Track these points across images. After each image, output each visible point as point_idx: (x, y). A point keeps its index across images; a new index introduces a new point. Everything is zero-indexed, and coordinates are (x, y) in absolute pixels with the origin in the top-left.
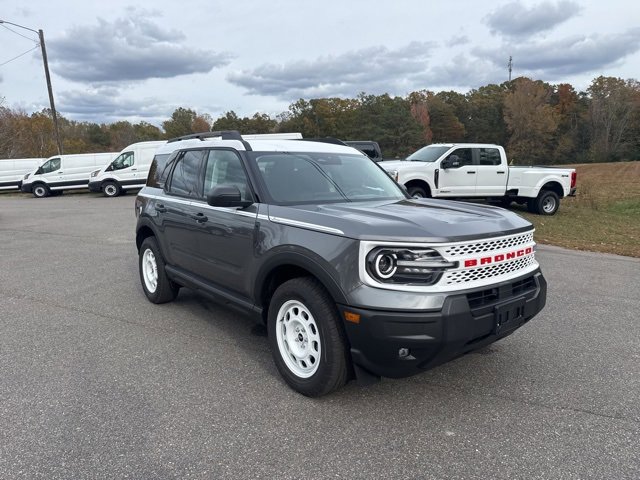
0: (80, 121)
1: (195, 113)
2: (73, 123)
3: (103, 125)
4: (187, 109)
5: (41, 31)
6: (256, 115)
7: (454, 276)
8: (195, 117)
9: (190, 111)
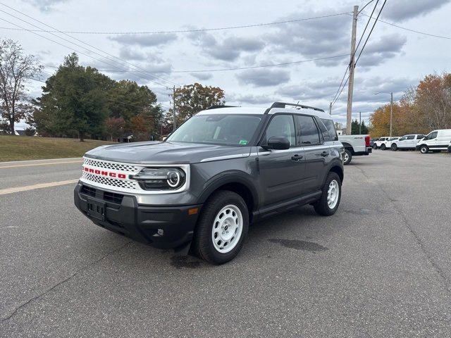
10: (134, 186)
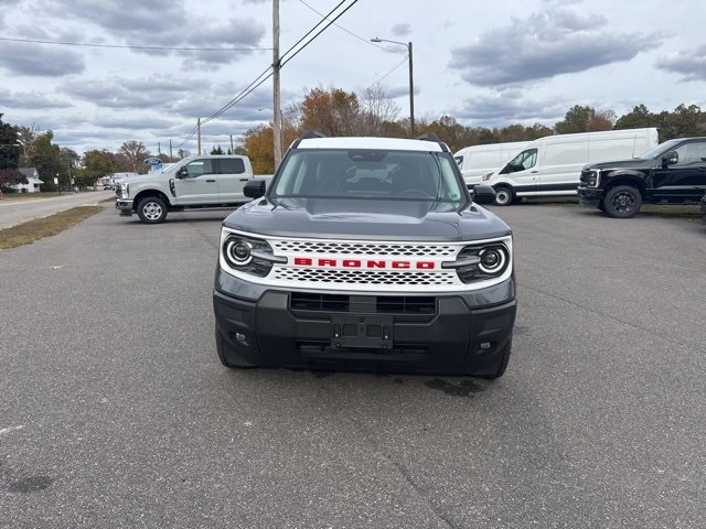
0: (475, 127)
1: (593, 111)
2: (467, 128)
3: (495, 130)
4: (584, 107)
5: (410, 44)
6: (679, 108)
7: (284, 272)
8: (593, 116)
9: (587, 109)
10: (449, 280)
